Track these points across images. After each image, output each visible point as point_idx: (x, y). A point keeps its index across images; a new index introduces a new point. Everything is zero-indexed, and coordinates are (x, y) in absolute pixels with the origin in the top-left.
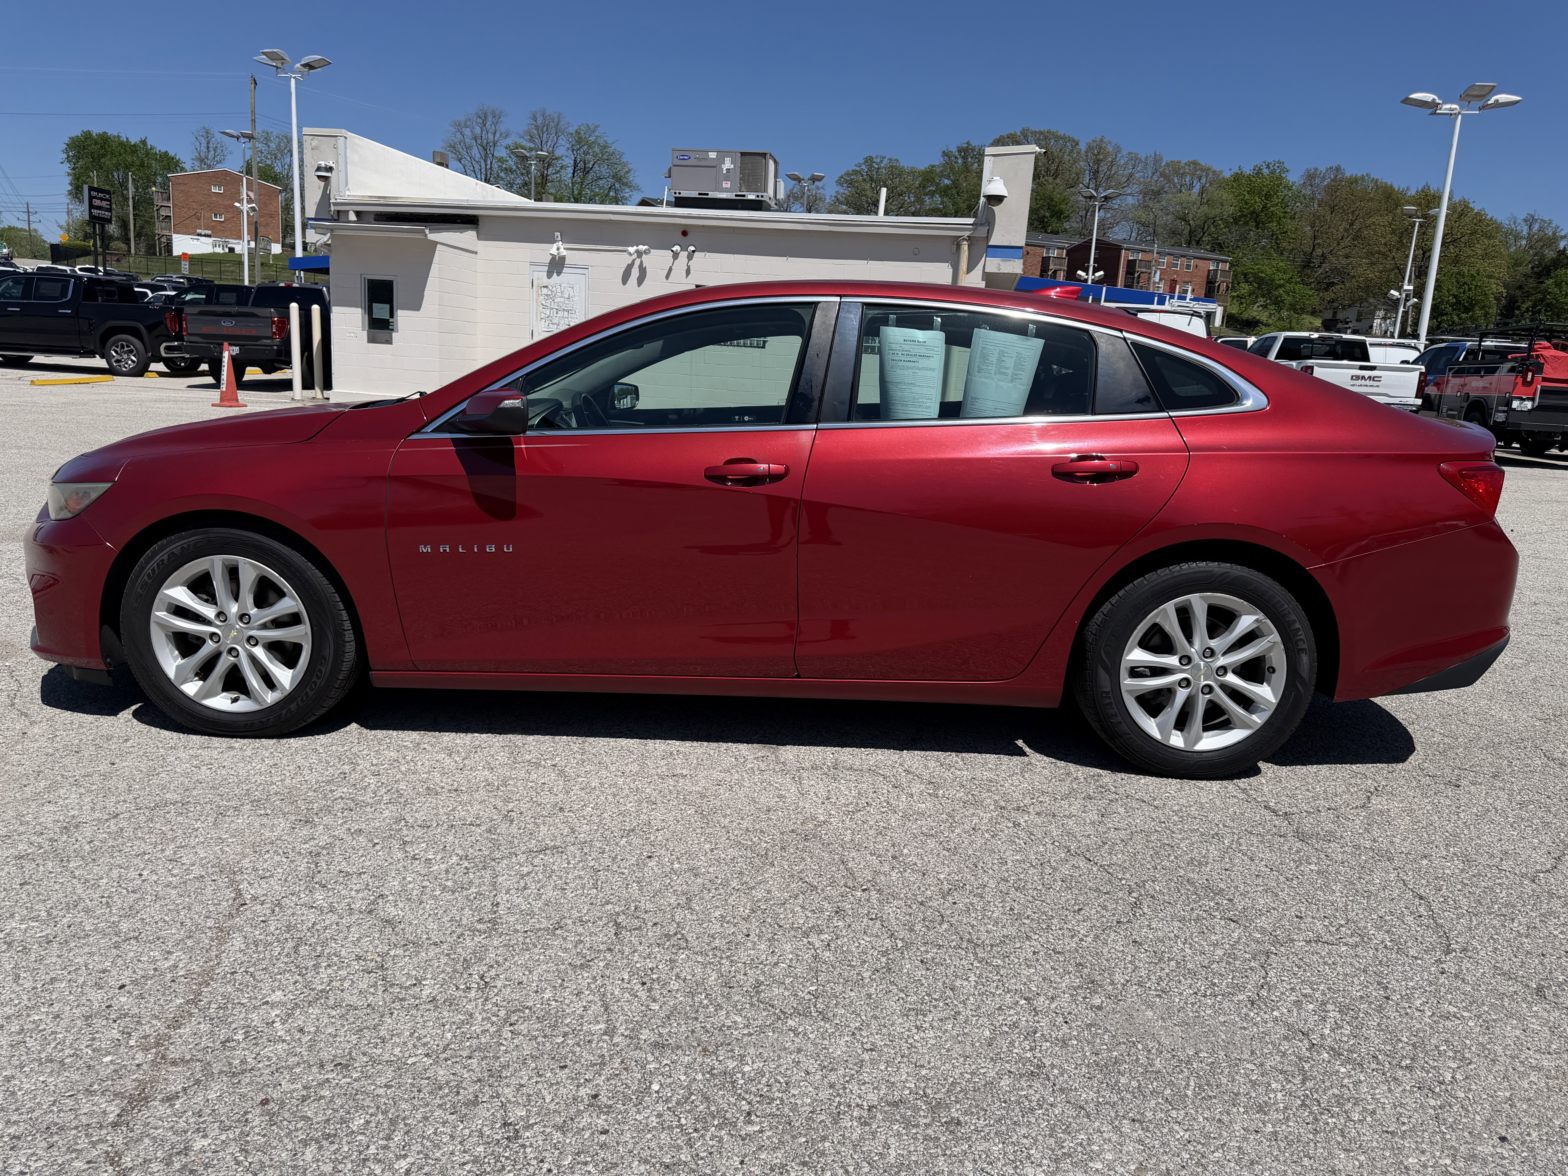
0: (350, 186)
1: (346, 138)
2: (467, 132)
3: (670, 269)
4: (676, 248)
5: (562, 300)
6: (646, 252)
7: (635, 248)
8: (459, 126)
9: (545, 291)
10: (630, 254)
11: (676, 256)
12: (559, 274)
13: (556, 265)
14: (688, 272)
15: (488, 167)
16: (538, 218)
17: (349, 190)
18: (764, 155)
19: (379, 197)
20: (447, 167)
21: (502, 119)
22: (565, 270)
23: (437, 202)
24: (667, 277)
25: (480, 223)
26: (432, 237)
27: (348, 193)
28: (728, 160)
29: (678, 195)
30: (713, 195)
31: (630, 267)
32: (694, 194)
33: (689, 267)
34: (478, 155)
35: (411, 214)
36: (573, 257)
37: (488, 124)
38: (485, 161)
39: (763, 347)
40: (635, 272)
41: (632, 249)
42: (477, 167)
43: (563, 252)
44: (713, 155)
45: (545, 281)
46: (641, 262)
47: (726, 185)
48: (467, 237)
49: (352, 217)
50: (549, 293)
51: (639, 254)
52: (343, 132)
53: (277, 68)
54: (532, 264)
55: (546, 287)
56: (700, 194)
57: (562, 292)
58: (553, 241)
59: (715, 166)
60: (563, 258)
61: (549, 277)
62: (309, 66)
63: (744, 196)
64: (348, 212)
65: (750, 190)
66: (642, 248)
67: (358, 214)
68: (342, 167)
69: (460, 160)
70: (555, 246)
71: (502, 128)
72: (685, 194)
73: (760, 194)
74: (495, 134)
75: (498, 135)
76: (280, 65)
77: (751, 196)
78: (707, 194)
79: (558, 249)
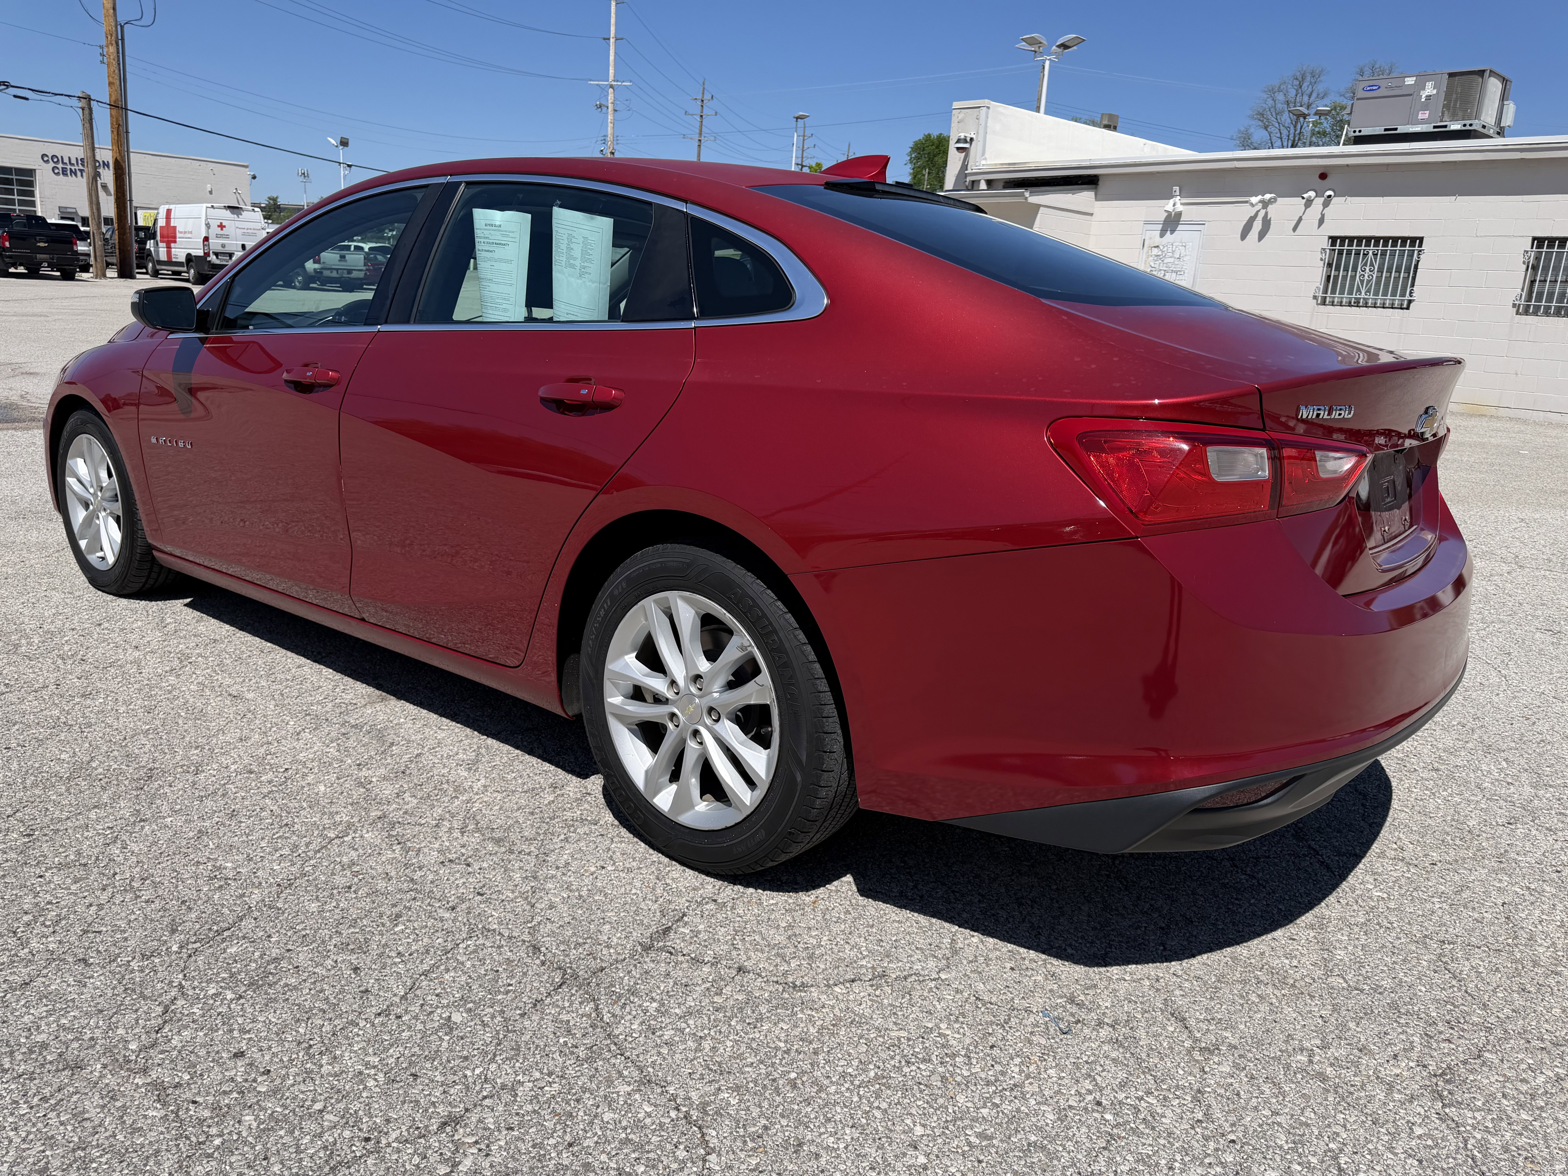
0: (987, 155)
1: (988, 108)
2: (1280, 97)
3: (1300, 219)
4: (1312, 194)
5: (1172, 260)
6: (1271, 202)
7: (1260, 197)
8: (1272, 91)
9: (1155, 251)
10: (1252, 205)
11: (1309, 203)
12: (1172, 232)
13: (1172, 223)
14: (1321, 221)
15: (1298, 132)
16: (1158, 172)
17: (985, 159)
18: (1481, 73)
19: (1009, 164)
20: (1115, 129)
21: (1322, 78)
22: (1180, 227)
23: (1059, 165)
24: (1295, 229)
25: (1100, 183)
26: (1034, 199)
27: (983, 162)
28: (1429, 85)
29: (1357, 134)
30: (1402, 129)
31: (1252, 219)
32: (1379, 131)
33: (1323, 216)
34: (1289, 121)
35: (1037, 179)
36: (1189, 212)
37: (1305, 85)
38: (1295, 127)
39: (1408, 308)
40: (1257, 225)
41: (1254, 200)
42: (1285, 132)
43: (1179, 208)
44: (1410, 81)
45: (1157, 240)
46: (1266, 213)
47: (1424, 115)
48: (1083, 198)
49: (983, 185)
50: (1160, 253)
51: (1265, 204)
52: (986, 102)
53: (1035, 52)
54: (1147, 223)
55: (1157, 247)
56: (1386, 130)
57: (1173, 252)
58: (1170, 196)
59: (1411, 94)
60: (1179, 214)
61: (1162, 236)
62: (1064, 46)
63: (1446, 126)
64: (979, 181)
65: (1454, 119)
66: (1268, 196)
67: (989, 183)
68: (981, 138)
69: (1266, 128)
70: (1171, 202)
71: (1320, 88)
72: (1366, 131)
73: (1468, 122)
74: (1310, 96)
75: (1314, 95)
76: (1037, 49)
77: (1456, 126)
78: (1396, 129)
79: (1174, 205)
